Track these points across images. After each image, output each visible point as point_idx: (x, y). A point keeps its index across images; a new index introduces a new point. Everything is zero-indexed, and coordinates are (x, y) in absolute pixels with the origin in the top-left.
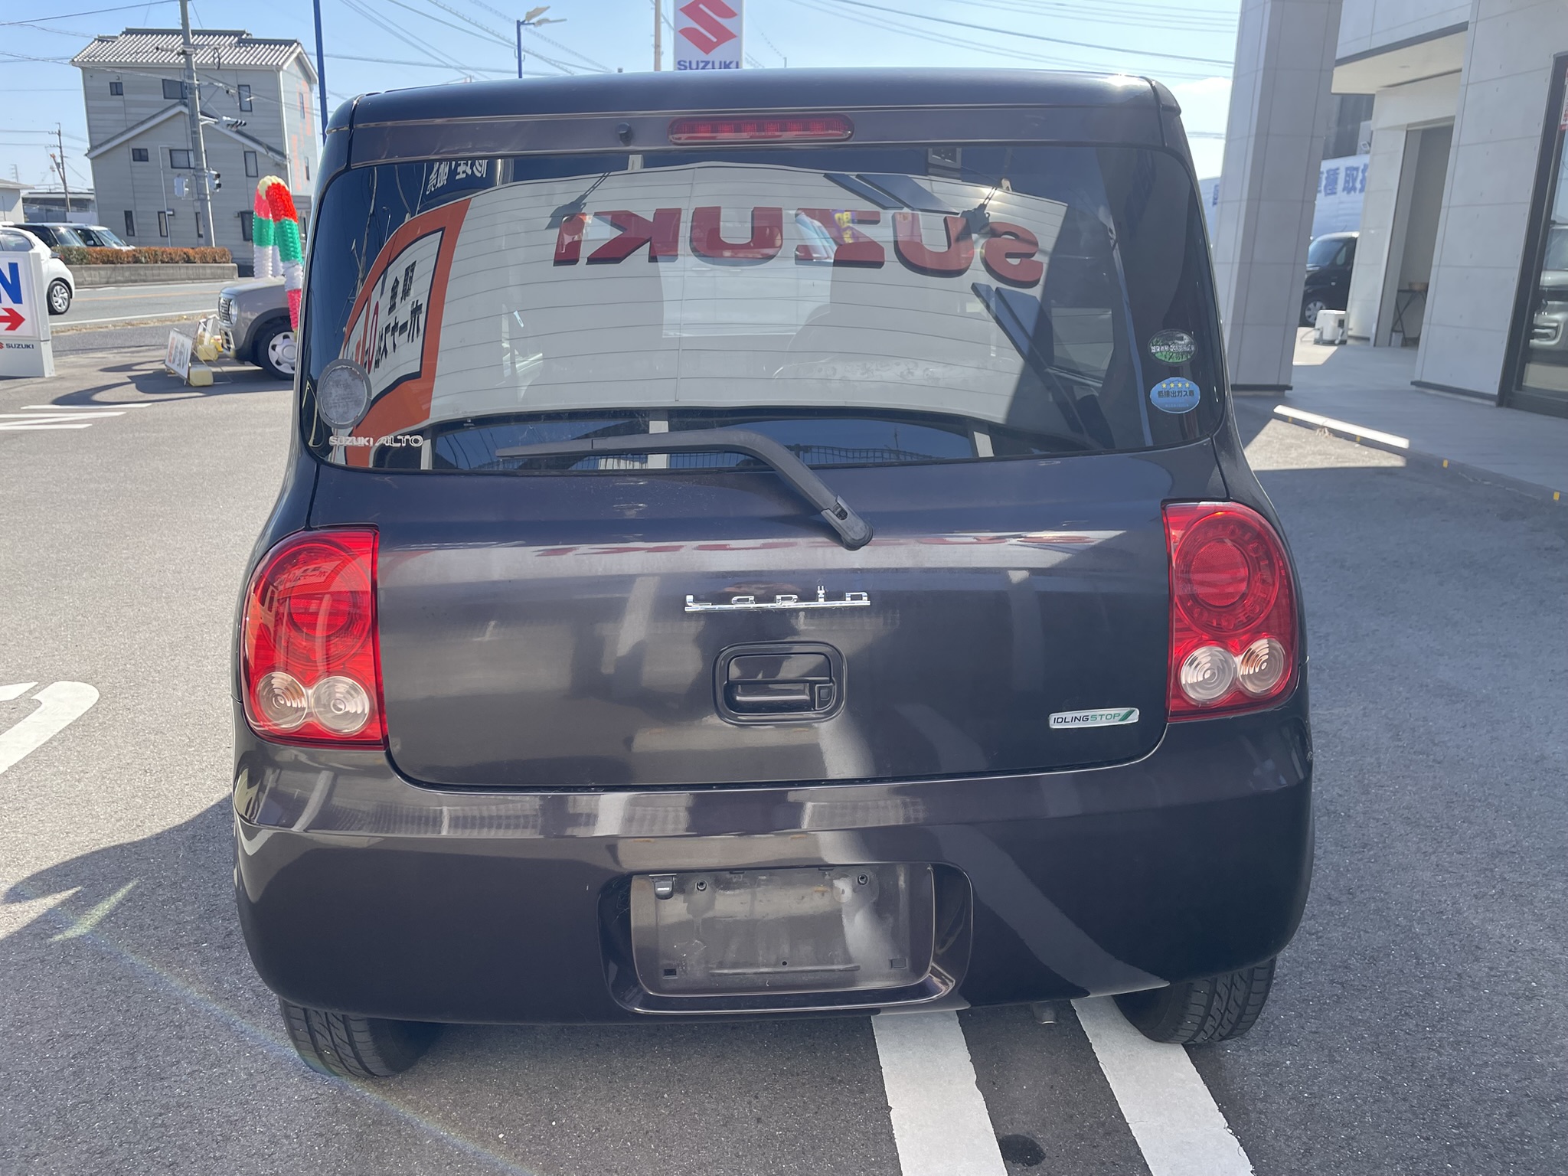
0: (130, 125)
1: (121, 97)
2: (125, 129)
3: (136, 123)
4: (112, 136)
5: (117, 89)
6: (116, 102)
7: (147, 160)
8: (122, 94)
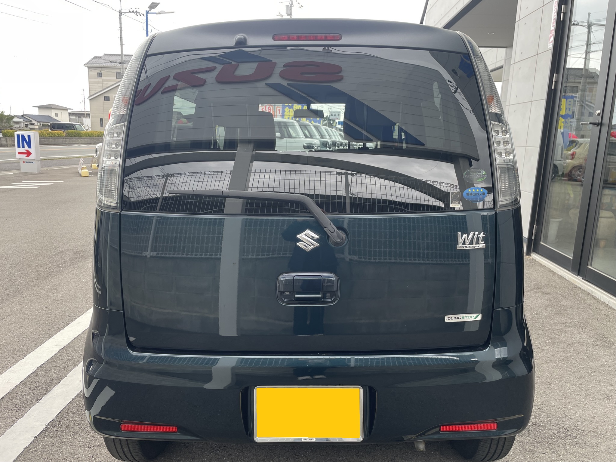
0: (104, 88)
1: (101, 78)
2: (102, 89)
3: (105, 87)
4: (96, 92)
5: (100, 75)
6: (100, 80)
7: (109, 100)
8: (101, 77)
